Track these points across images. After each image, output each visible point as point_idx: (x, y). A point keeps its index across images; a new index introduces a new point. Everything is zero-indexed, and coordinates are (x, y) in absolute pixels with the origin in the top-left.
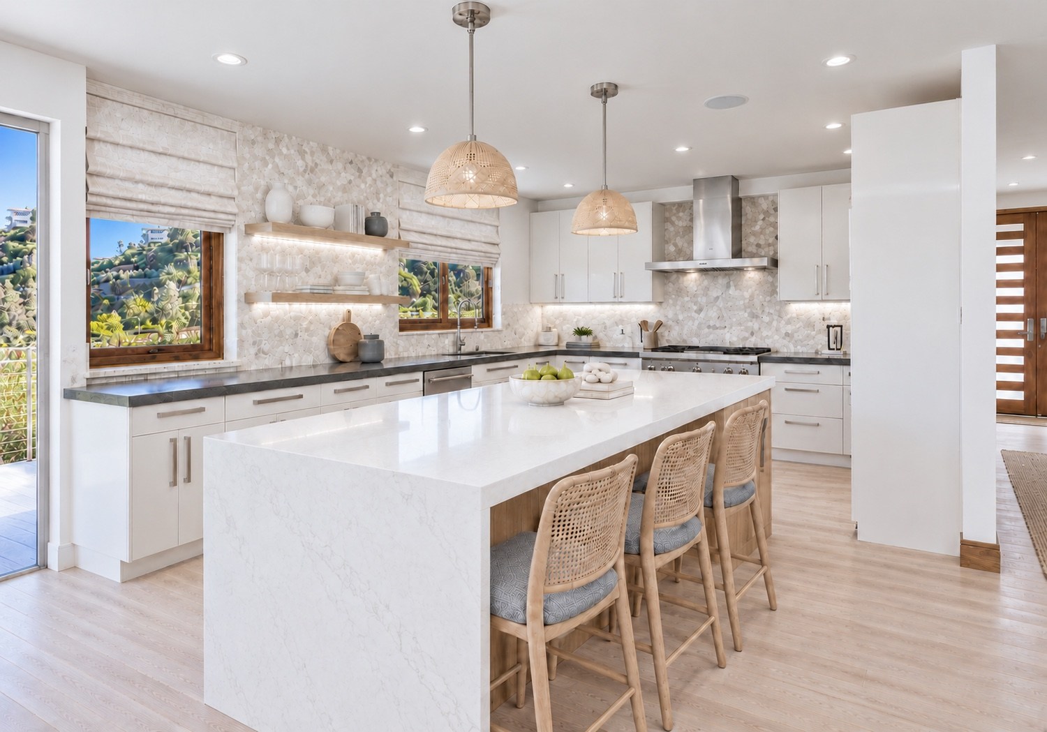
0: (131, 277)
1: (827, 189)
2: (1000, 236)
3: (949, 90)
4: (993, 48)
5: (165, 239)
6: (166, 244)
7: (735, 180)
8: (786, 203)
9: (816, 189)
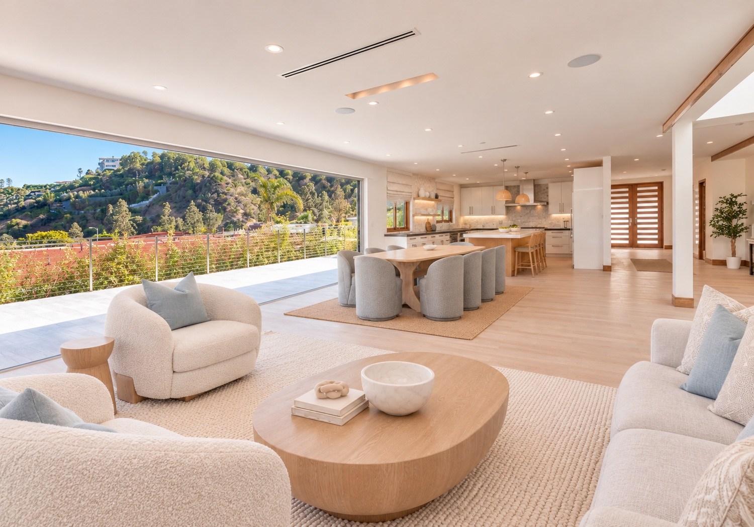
0: (90, 196)
1: (563, 184)
2: (612, 193)
3: (599, 164)
4: (610, 157)
5: (118, 167)
6: (118, 170)
7: (534, 180)
8: (550, 185)
9: (560, 184)
